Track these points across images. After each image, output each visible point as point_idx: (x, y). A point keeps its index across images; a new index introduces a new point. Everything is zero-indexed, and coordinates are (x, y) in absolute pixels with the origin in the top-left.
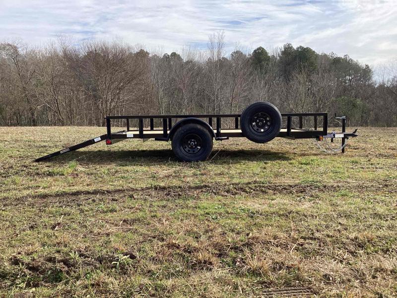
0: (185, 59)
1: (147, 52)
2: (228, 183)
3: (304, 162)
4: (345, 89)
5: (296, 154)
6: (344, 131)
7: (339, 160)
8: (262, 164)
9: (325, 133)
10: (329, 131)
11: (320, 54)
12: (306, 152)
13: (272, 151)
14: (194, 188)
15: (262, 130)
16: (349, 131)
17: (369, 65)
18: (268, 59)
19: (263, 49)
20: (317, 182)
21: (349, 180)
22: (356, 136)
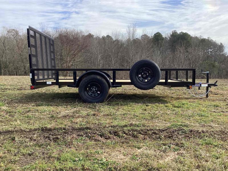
0: (114, 39)
1: (93, 35)
2: (107, 126)
3: (177, 105)
4: (208, 57)
5: (173, 97)
6: (208, 82)
7: (204, 103)
8: (144, 107)
9: (193, 83)
10: (197, 81)
11: (193, 37)
12: (181, 96)
13: (157, 95)
14: (76, 130)
15: (146, 81)
16: (211, 81)
17: (222, 43)
18: (163, 39)
19: (160, 33)
20: (185, 126)
21: (213, 125)
22: (217, 85)
